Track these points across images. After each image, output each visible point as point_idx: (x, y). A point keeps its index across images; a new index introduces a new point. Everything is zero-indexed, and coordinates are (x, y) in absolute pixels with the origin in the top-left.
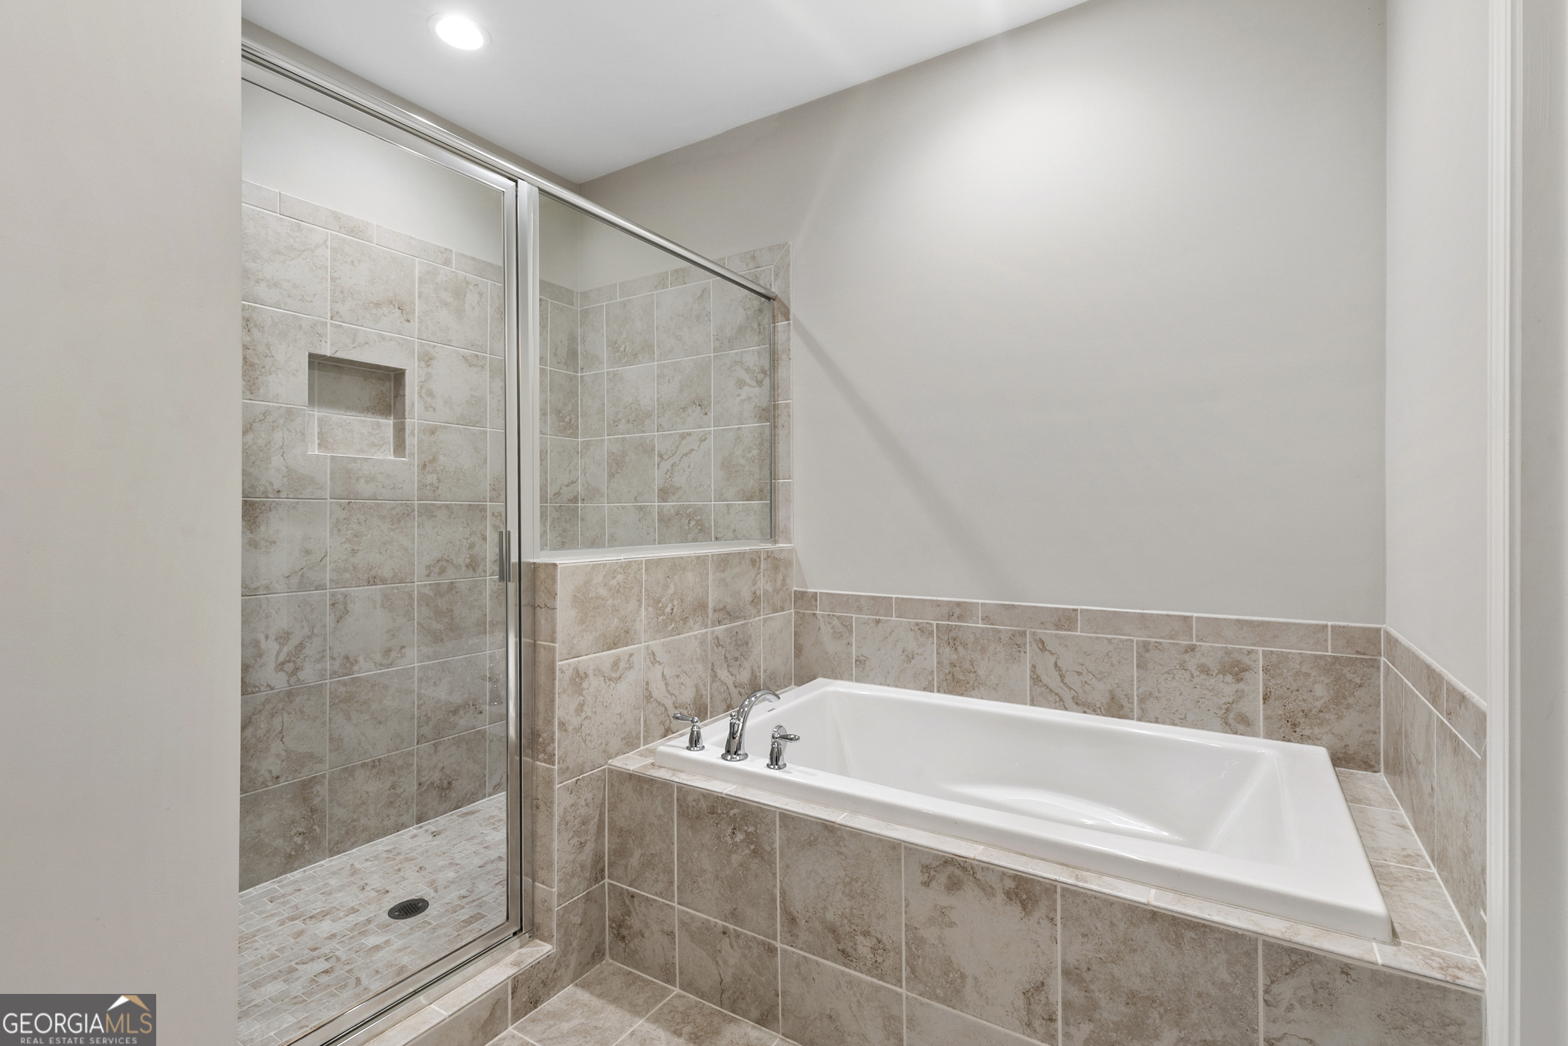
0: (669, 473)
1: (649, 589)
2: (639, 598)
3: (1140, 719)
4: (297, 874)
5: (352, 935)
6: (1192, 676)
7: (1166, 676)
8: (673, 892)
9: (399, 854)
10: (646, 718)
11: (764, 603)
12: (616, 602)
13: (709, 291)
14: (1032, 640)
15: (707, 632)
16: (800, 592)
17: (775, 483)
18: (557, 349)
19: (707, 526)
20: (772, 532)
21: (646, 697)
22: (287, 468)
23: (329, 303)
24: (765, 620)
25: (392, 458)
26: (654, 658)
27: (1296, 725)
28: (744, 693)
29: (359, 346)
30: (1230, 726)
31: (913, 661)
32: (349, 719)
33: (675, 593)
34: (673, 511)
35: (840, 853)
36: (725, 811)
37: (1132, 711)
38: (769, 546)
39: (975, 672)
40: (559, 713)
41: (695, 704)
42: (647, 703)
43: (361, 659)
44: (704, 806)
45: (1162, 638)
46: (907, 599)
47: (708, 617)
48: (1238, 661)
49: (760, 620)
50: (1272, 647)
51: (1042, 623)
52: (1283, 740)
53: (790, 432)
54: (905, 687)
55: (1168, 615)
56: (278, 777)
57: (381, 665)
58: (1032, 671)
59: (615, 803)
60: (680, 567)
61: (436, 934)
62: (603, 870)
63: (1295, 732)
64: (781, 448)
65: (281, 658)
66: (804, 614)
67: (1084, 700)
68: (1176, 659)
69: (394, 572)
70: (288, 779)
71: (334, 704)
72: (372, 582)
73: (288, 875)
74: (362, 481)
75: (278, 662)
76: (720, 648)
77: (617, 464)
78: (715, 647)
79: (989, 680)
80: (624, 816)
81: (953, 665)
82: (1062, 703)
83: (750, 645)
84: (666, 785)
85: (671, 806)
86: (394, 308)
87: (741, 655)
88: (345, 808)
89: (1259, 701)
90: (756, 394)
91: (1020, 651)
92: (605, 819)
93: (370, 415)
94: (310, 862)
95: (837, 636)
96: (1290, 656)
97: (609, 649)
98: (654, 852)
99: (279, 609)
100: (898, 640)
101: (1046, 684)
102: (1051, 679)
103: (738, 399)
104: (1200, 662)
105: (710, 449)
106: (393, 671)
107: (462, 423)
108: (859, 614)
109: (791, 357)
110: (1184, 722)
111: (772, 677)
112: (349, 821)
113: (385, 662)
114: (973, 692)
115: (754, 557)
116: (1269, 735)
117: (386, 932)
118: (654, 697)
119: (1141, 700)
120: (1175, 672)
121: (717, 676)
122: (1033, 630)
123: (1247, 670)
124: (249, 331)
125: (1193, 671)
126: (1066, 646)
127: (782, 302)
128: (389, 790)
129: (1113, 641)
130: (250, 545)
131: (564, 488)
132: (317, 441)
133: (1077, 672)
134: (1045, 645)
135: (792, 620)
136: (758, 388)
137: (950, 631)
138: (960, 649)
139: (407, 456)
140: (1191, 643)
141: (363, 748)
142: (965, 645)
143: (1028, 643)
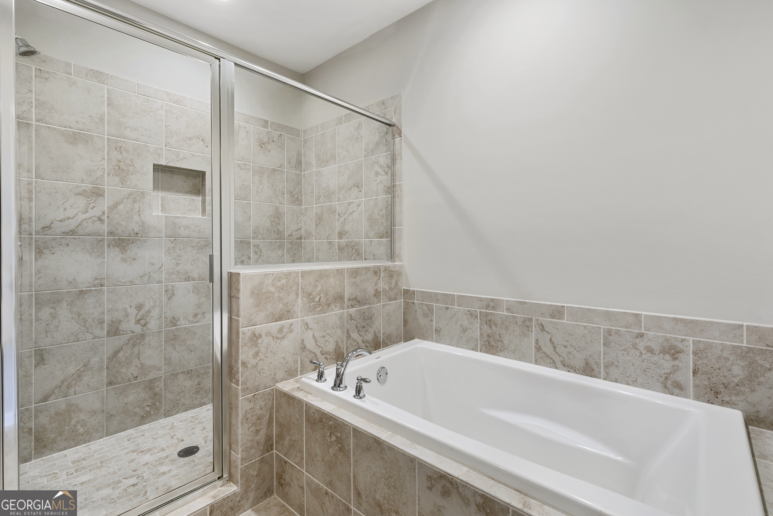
0: (343, 224)
1: (303, 287)
2: (296, 293)
3: (605, 379)
4: (146, 426)
5: (156, 464)
6: (641, 354)
7: (623, 352)
8: (303, 464)
9: (197, 419)
10: (302, 360)
11: (383, 295)
12: (281, 295)
13: (362, 124)
14: (536, 324)
15: (344, 312)
16: (406, 289)
17: (394, 228)
18: (290, 160)
19: (361, 252)
20: (392, 256)
21: (302, 348)
22: (141, 222)
23: (164, 138)
24: (384, 305)
25: (201, 217)
26: (307, 326)
27: (718, 393)
28: (369, 346)
29: (181, 160)
30: (668, 389)
31: (466, 333)
32: (175, 349)
33: (321, 290)
34: (344, 244)
35: (383, 458)
36: (327, 422)
37: (600, 373)
38: (389, 264)
39: (502, 341)
40: (241, 357)
41: (335, 352)
42: (303, 351)
43: (181, 319)
44: (317, 417)
45: (620, 327)
46: (463, 296)
47: (344, 303)
48: (674, 346)
49: (380, 305)
50: (700, 338)
51: (542, 314)
52: (708, 403)
53: (401, 200)
54: (462, 347)
55: (625, 313)
56: (136, 377)
57: (192, 322)
58: (536, 343)
59: (278, 408)
60: (325, 275)
61: (194, 469)
62: (272, 445)
63: (717, 398)
64: (397, 208)
65: (138, 318)
66: (408, 302)
67: (568, 364)
68: (630, 342)
69: (199, 275)
70: (142, 378)
71: (167, 341)
72: (187, 280)
73: (142, 426)
74: (182, 228)
75: (137, 319)
76: (353, 321)
77: (319, 220)
78: (349, 320)
79: (510, 346)
80: (282, 417)
81: (489, 336)
82: (554, 364)
83: (373, 319)
84: (300, 401)
85: (302, 414)
86: (200, 140)
87: (367, 325)
88: (173, 393)
89: (690, 374)
90: (384, 179)
91: (528, 330)
92: (273, 416)
93: (189, 195)
94: (154, 420)
95: (426, 315)
96: (714, 345)
97: (276, 321)
98: (295, 439)
99: (137, 293)
100: (458, 320)
101: (545, 351)
102: (548, 349)
103: (376, 182)
104: (646, 345)
105: (362, 210)
106: (199, 325)
107: (237, 199)
108: (437, 304)
109: (402, 157)
110: (635, 383)
111: (388, 337)
112: (175, 400)
113: (194, 320)
114: (501, 353)
115: (376, 270)
116: (697, 398)
117: (172, 464)
118: (307, 348)
119: (606, 366)
120: (629, 350)
121: (350, 337)
122: (537, 318)
123: (681, 352)
124: (121, 153)
125: (642, 351)
126: (557, 329)
127: (398, 127)
128: (197, 385)
129: (587, 327)
130: (122, 260)
131: (294, 232)
132: (160, 208)
133: (564, 346)
134: (544, 327)
135: (402, 306)
136: (385, 176)
137: (487, 316)
138: (493, 327)
139: (207, 216)
140: (641, 331)
141: (182, 363)
142: (496, 325)
143: (534, 325)
